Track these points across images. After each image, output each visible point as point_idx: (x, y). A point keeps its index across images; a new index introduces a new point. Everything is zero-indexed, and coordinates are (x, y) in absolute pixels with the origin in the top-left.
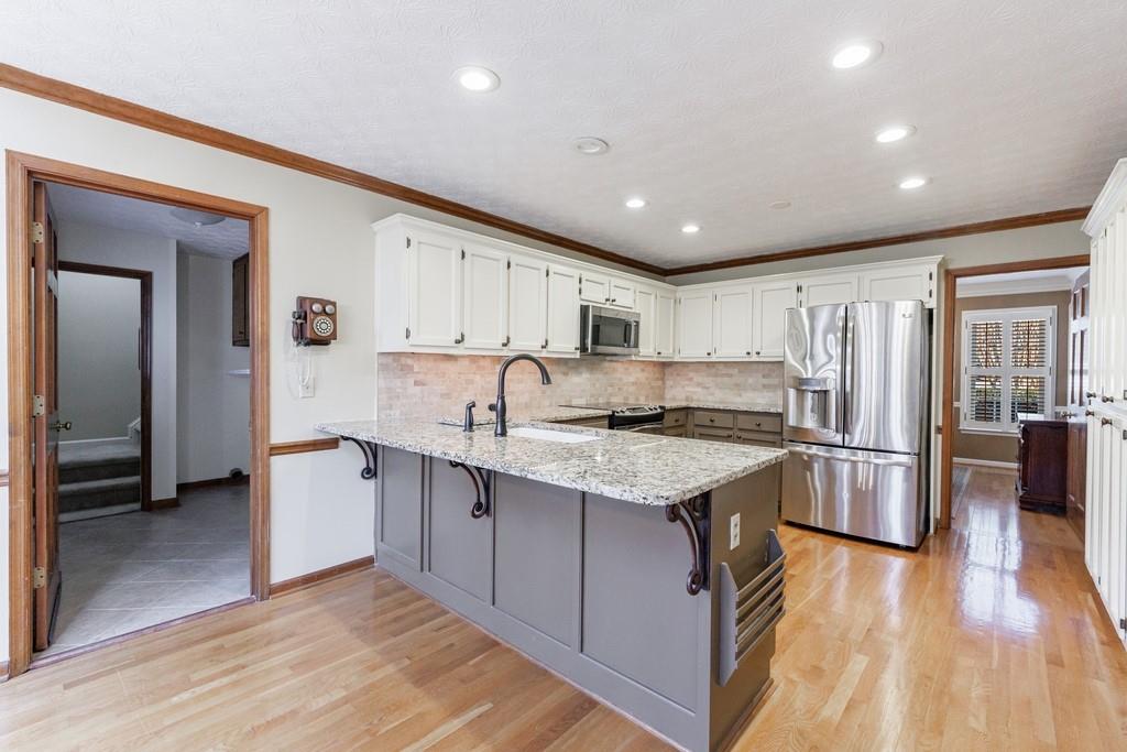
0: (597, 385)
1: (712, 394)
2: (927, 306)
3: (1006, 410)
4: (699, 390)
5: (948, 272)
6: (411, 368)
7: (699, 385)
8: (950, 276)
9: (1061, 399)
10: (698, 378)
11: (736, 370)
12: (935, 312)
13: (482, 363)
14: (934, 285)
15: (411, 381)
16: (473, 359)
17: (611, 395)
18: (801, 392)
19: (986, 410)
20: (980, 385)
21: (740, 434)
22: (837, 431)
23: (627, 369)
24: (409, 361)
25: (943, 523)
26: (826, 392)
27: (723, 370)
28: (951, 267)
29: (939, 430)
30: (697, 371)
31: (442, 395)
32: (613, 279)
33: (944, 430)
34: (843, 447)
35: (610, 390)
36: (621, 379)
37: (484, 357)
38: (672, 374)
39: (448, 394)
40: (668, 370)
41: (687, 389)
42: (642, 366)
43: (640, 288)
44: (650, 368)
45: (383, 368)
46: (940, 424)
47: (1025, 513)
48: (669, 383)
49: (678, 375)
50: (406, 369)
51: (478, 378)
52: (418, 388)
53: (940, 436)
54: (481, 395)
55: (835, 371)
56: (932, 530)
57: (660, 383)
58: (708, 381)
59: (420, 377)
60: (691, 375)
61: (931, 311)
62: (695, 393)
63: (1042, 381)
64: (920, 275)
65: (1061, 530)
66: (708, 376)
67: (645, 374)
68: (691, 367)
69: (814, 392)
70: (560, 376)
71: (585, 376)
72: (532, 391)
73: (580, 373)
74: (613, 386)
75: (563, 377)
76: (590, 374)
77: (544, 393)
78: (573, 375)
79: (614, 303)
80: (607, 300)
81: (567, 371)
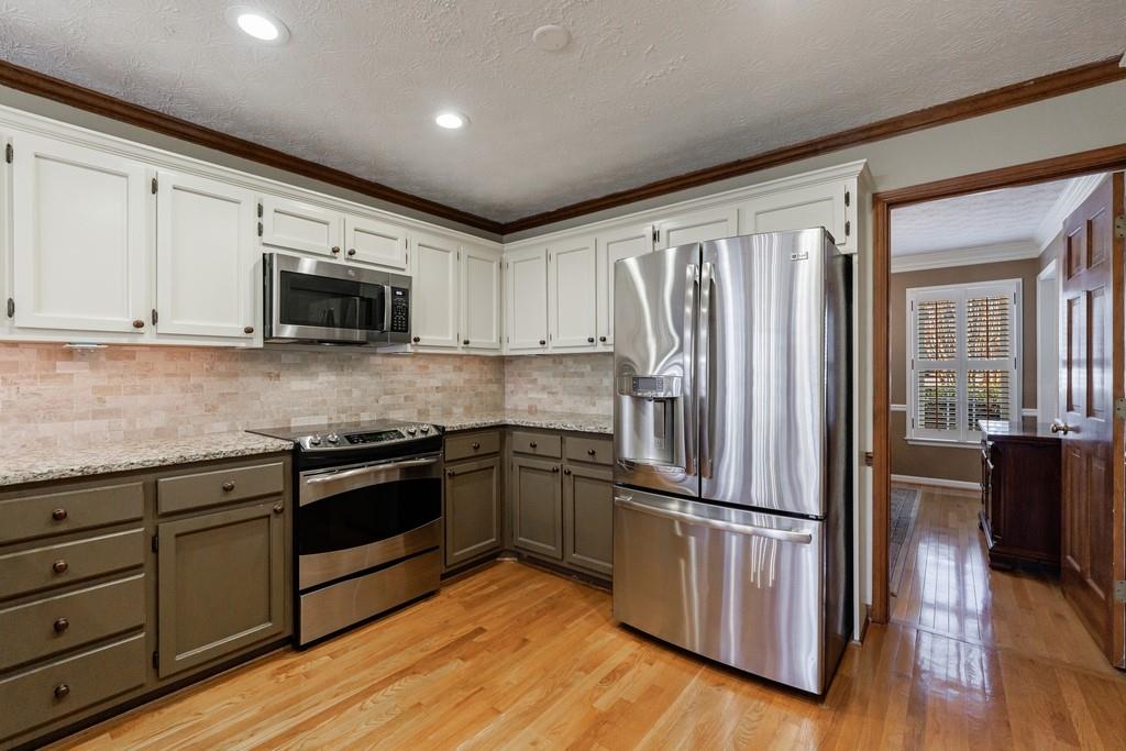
0: (356, 393)
1: (560, 402)
2: (843, 250)
3: (962, 414)
4: (545, 396)
5: (876, 198)
7: (544, 388)
8: (881, 205)
9: (1029, 399)
10: (543, 379)
11: (589, 367)
12: (855, 259)
14: (852, 213)
17: (388, 408)
18: (639, 402)
19: (937, 413)
20: (930, 382)
21: (567, 467)
22: (688, 471)
23: (426, 367)
25: (878, 613)
26: (673, 400)
27: (571, 365)
28: (882, 189)
29: (868, 459)
30: (540, 369)
32: (349, 217)
33: (876, 461)
34: (699, 499)
35: (385, 400)
36: (411, 383)
38: (512, 376)
40: (508, 369)
41: (531, 395)
42: (458, 362)
43: (416, 237)
44: (475, 366)
46: (870, 449)
47: (999, 575)
48: (509, 387)
49: (520, 375)
53: (869, 470)
55: (683, 366)
56: (857, 636)
57: (494, 387)
58: (555, 382)
60: (535, 374)
61: (848, 258)
62: (540, 400)
63: (1005, 376)
64: (830, 199)
65: (1059, 616)
66: (555, 376)
67: (465, 375)
68: (536, 363)
69: (657, 400)
70: (259, 379)
71: (325, 378)
72: (177, 408)
73: (312, 374)
74: (393, 393)
75: (267, 381)
76: (337, 375)
77: (211, 409)
78: (292, 377)
79: (354, 257)
80: (335, 251)
81: (276, 372)
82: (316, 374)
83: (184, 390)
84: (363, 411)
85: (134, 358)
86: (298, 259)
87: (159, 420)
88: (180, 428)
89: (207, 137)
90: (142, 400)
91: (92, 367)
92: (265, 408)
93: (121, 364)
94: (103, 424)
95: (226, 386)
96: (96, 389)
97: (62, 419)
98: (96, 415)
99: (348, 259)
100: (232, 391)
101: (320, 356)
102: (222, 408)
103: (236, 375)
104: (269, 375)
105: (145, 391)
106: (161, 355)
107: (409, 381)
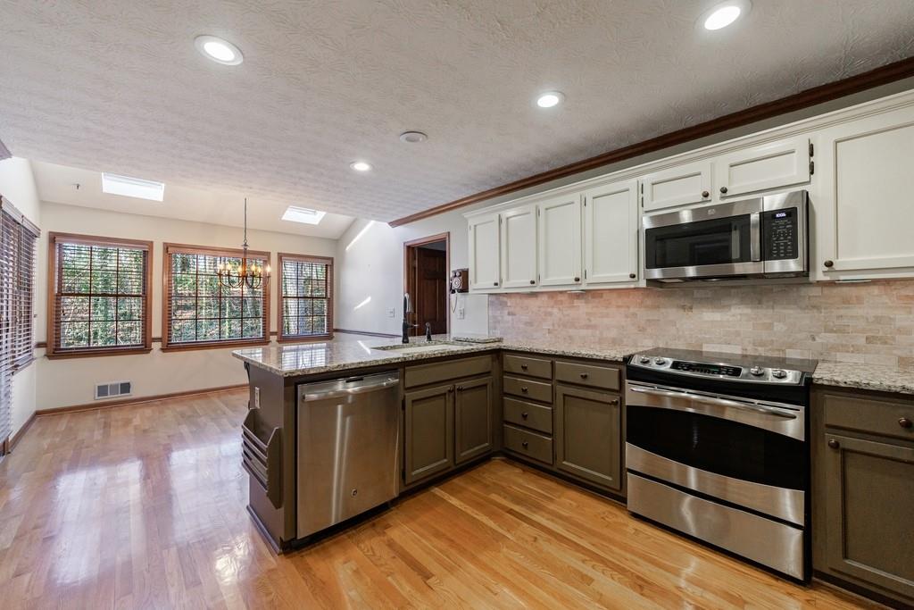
0: (779, 327)
6: (506, 303)
13: (560, 298)
15: (506, 312)
16: (552, 295)
24: (505, 299)
31: (526, 323)
37: (561, 292)
39: (529, 323)
45: (491, 304)
50: (504, 304)
51: (555, 311)
52: (510, 317)
54: (559, 326)
59: (511, 310)
70: (674, 310)
71: (738, 311)
72: (623, 327)
73: (724, 307)
74: (843, 332)
75: (681, 312)
76: (751, 308)
77: (642, 330)
78: (704, 310)
79: (728, 194)
80: (706, 195)
81: (689, 305)
82: (729, 307)
83: (627, 316)
84: (790, 348)
85: (602, 297)
86: (678, 213)
87: (613, 334)
88: (625, 340)
89: (635, 150)
90: (606, 321)
91: (586, 303)
92: (681, 333)
93: (597, 300)
94: (589, 332)
95: (653, 315)
96: (587, 314)
97: (576, 328)
98: (588, 327)
99: (722, 198)
100: (656, 318)
101: (733, 291)
102: (649, 330)
103: (658, 307)
104: (683, 307)
105: (607, 316)
106: (614, 295)
107: (876, 317)
